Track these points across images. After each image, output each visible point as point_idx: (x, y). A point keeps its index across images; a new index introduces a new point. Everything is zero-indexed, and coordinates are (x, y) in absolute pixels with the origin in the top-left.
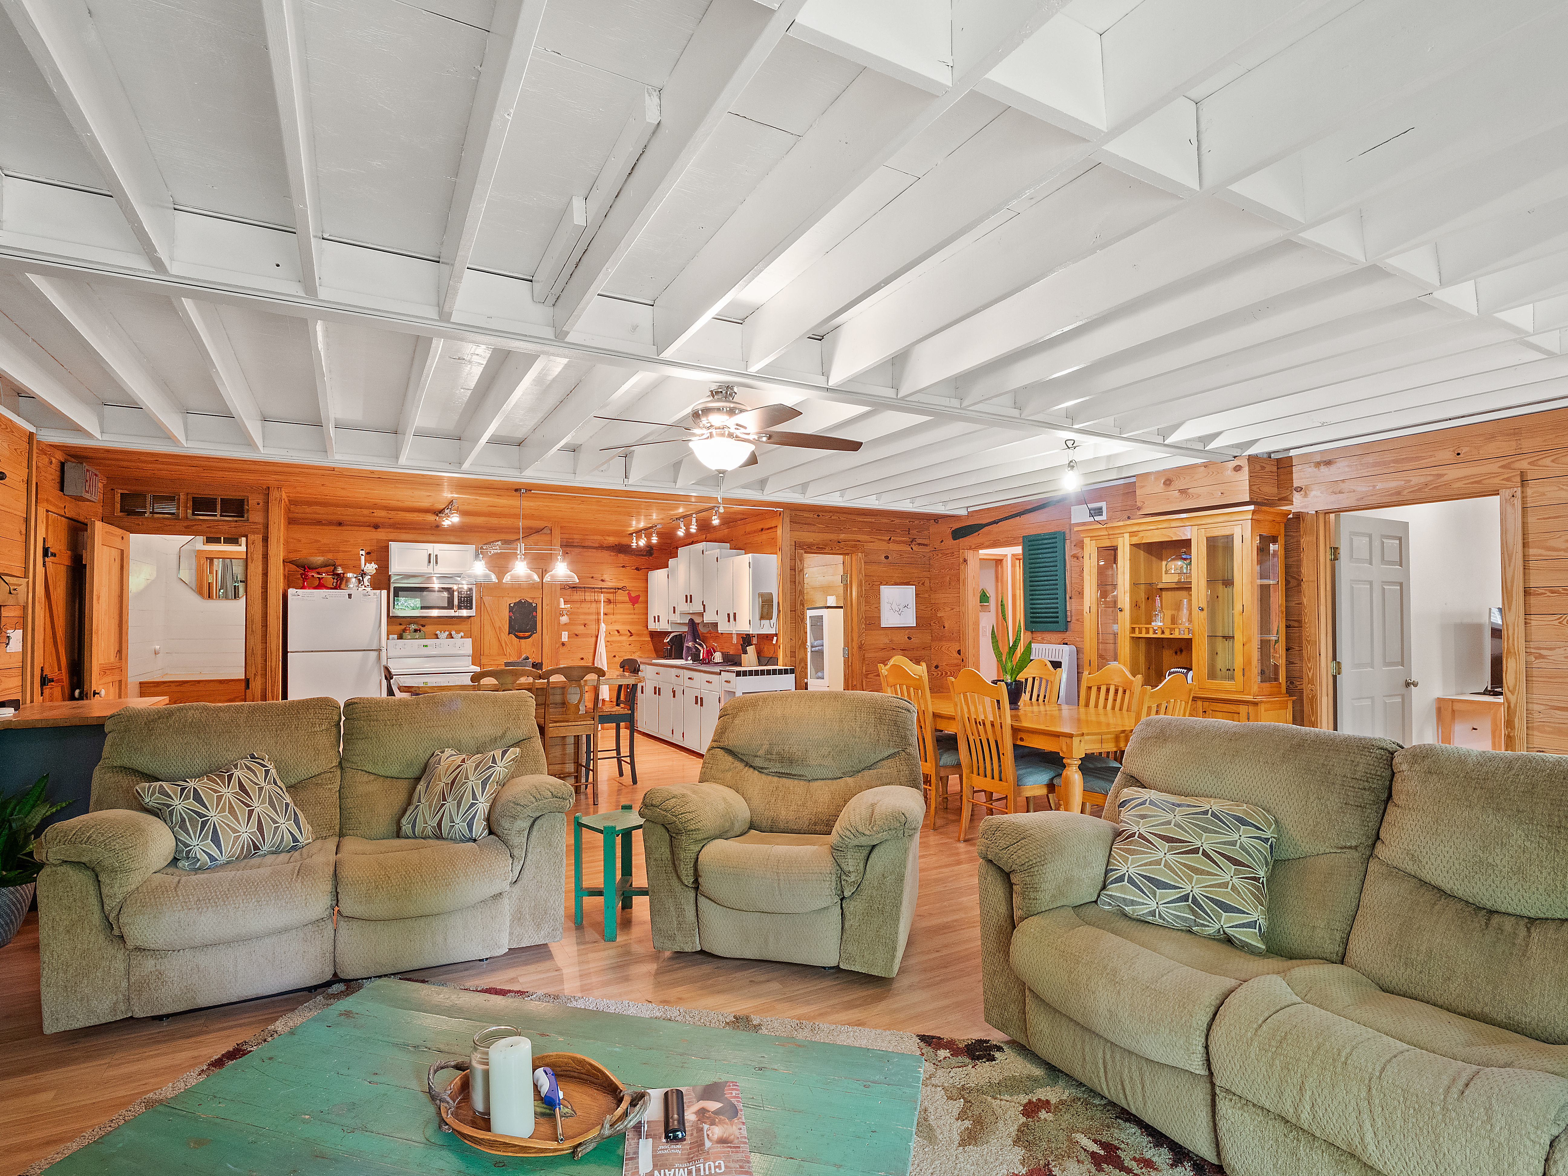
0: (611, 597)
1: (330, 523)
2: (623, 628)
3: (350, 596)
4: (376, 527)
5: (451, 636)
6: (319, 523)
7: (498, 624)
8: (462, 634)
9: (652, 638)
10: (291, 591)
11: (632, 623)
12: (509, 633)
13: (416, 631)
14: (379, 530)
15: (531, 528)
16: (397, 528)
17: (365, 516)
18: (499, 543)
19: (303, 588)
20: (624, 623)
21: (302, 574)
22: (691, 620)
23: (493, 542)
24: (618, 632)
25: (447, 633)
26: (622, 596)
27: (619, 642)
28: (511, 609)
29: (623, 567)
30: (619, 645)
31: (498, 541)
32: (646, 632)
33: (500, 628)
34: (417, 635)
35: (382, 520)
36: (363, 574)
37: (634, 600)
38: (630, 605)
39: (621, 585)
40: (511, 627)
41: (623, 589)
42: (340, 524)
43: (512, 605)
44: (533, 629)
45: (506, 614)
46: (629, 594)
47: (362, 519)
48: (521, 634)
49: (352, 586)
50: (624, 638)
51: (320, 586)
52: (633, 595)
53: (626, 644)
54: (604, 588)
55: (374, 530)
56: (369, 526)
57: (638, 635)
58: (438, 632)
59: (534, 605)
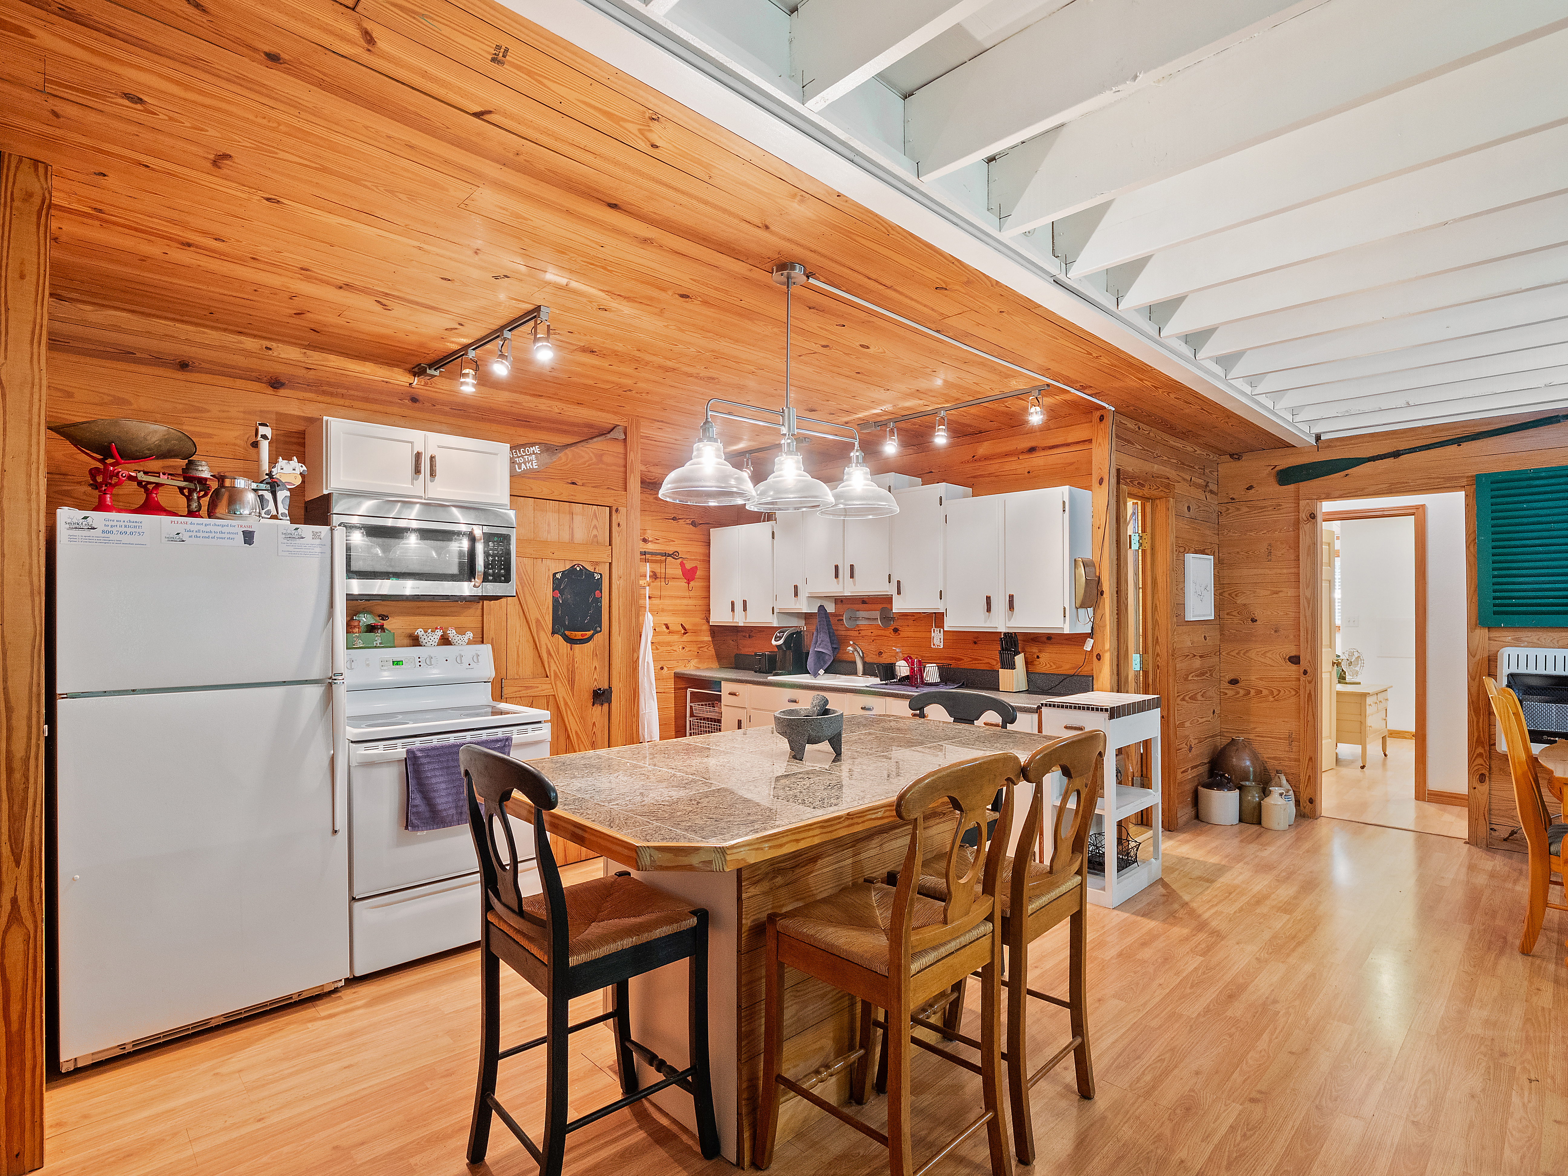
0: (658, 568)
1: (157, 360)
2: (675, 622)
3: (248, 537)
4: (276, 384)
5: (445, 641)
6: (126, 355)
7: (533, 615)
8: (470, 635)
9: (713, 637)
10: (65, 515)
11: (686, 613)
12: (553, 633)
13: (371, 629)
14: (282, 392)
15: (590, 426)
16: (324, 393)
17: (248, 354)
18: (536, 449)
19: (101, 507)
20: (675, 613)
21: (94, 472)
22: (821, 608)
23: (524, 446)
24: (668, 628)
25: (439, 633)
26: (673, 568)
27: (669, 644)
28: (557, 584)
29: (674, 519)
30: (669, 648)
31: (533, 444)
32: (705, 627)
33: (538, 621)
34: (377, 637)
35: (290, 370)
36: (274, 486)
37: (689, 575)
38: (683, 583)
39: (670, 549)
40: (557, 620)
41: (674, 555)
42: (184, 366)
43: (558, 576)
44: (595, 624)
45: (546, 593)
46: (682, 565)
47: (241, 361)
48: (578, 635)
49: (246, 512)
50: (675, 638)
51: (150, 507)
52: (688, 566)
53: (678, 648)
54: (649, 553)
55: (270, 391)
56: (258, 380)
57: (695, 632)
58: (420, 632)
59: (597, 577)
